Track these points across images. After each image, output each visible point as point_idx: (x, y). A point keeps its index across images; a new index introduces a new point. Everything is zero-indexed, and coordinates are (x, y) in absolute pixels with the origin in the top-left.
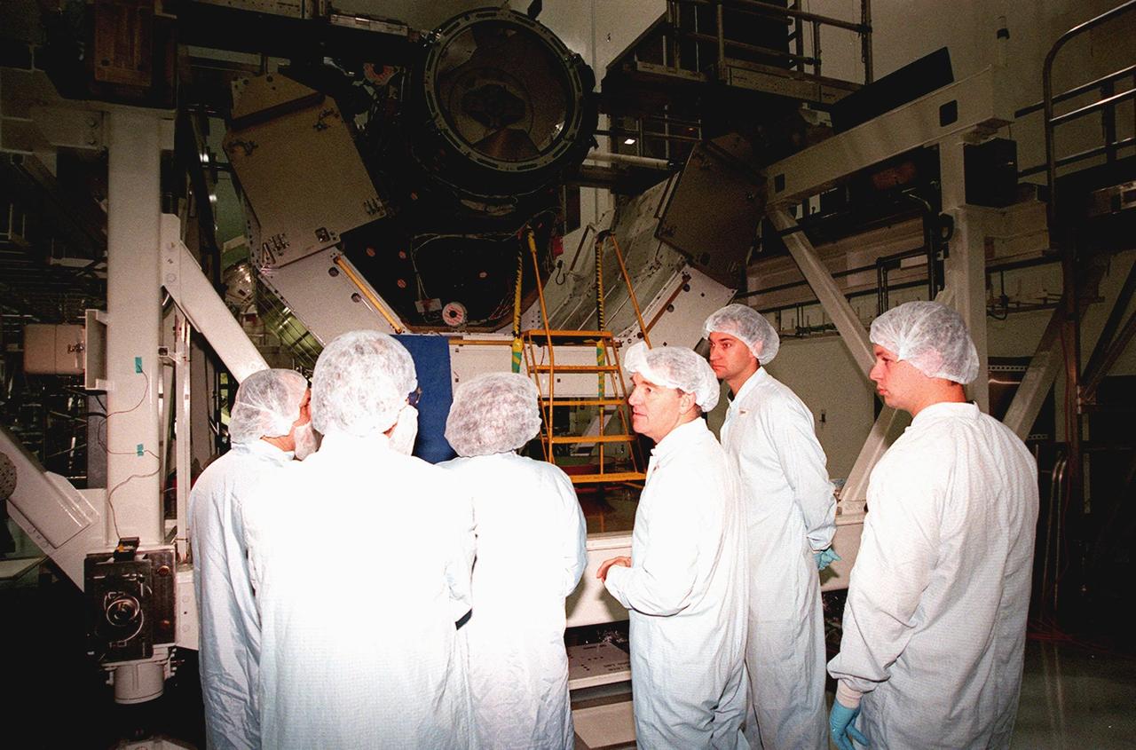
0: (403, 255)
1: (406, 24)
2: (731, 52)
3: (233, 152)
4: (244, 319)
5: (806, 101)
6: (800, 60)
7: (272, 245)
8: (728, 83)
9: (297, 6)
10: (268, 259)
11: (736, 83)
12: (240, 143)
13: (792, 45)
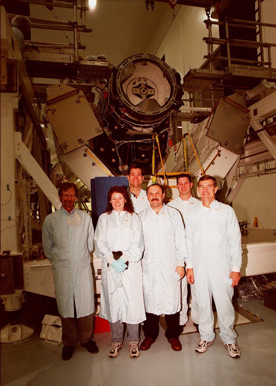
0: (113, 150)
1: (108, 62)
2: (232, 62)
3: (47, 113)
4: (65, 179)
5: (265, 79)
6: (262, 64)
7: (62, 146)
8: (233, 74)
9: (68, 59)
10: (61, 151)
11: (236, 74)
12: (50, 110)
13: (259, 59)
